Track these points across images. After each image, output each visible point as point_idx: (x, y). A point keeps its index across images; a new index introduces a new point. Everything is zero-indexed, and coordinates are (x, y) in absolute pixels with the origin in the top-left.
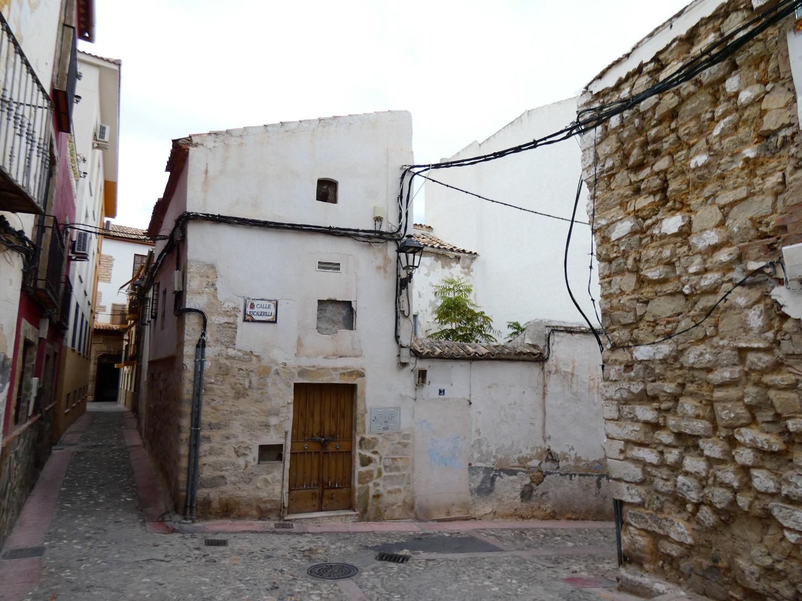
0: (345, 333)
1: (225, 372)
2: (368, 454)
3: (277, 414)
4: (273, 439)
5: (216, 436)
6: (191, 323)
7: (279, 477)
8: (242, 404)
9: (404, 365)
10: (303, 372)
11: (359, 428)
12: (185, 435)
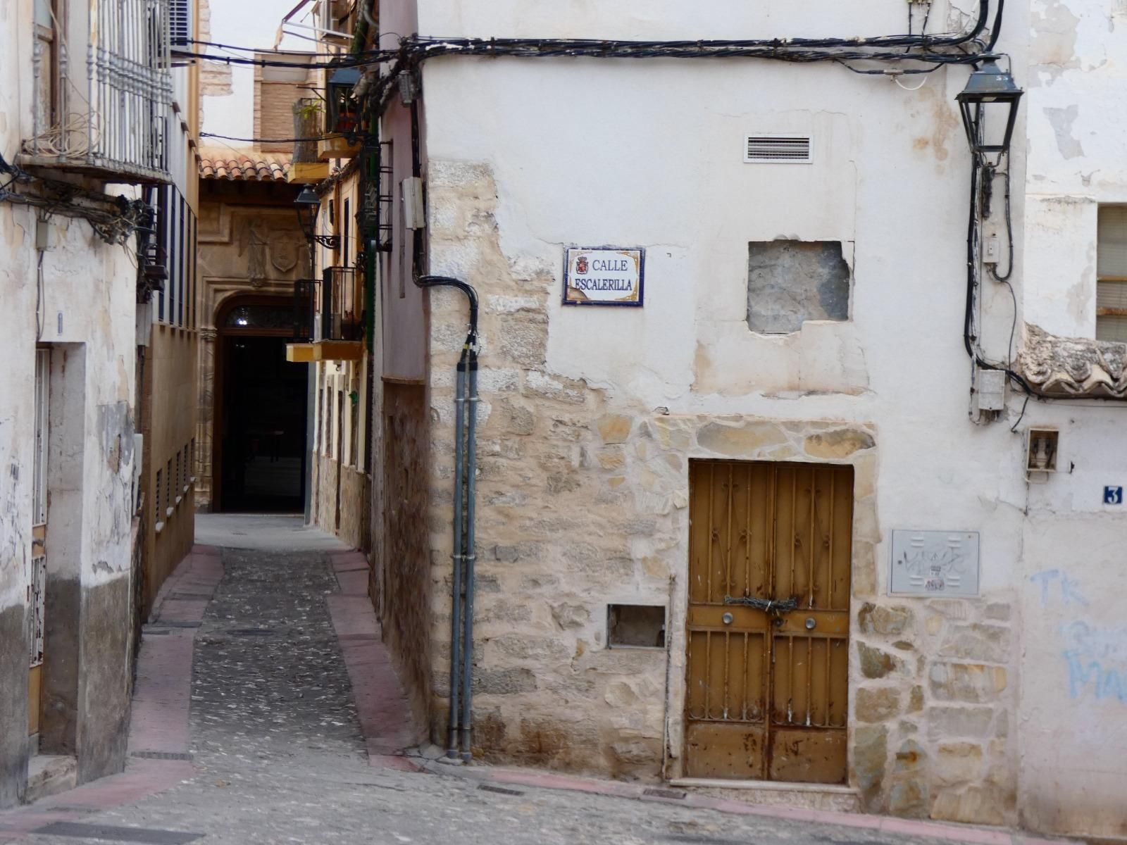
0: (823, 330)
1: (523, 428)
2: (885, 647)
3: (648, 532)
4: (640, 592)
5: (511, 577)
6: (445, 306)
7: (656, 682)
8: (566, 506)
10: (709, 433)
11: (858, 580)
12: (442, 571)
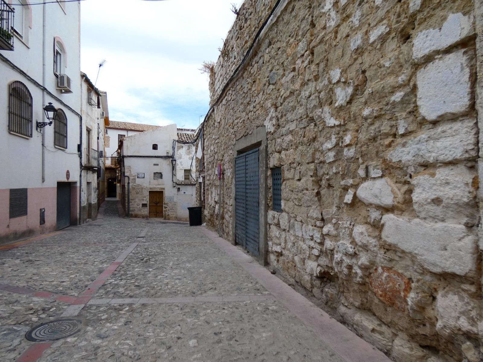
0: (160, 180)
1: (134, 189)
2: (166, 206)
3: (145, 197)
4: (145, 202)
5: (133, 201)
6: (126, 179)
7: (146, 210)
8: (138, 195)
9: (174, 187)
10: (151, 189)
11: (164, 201)
12: (127, 201)
